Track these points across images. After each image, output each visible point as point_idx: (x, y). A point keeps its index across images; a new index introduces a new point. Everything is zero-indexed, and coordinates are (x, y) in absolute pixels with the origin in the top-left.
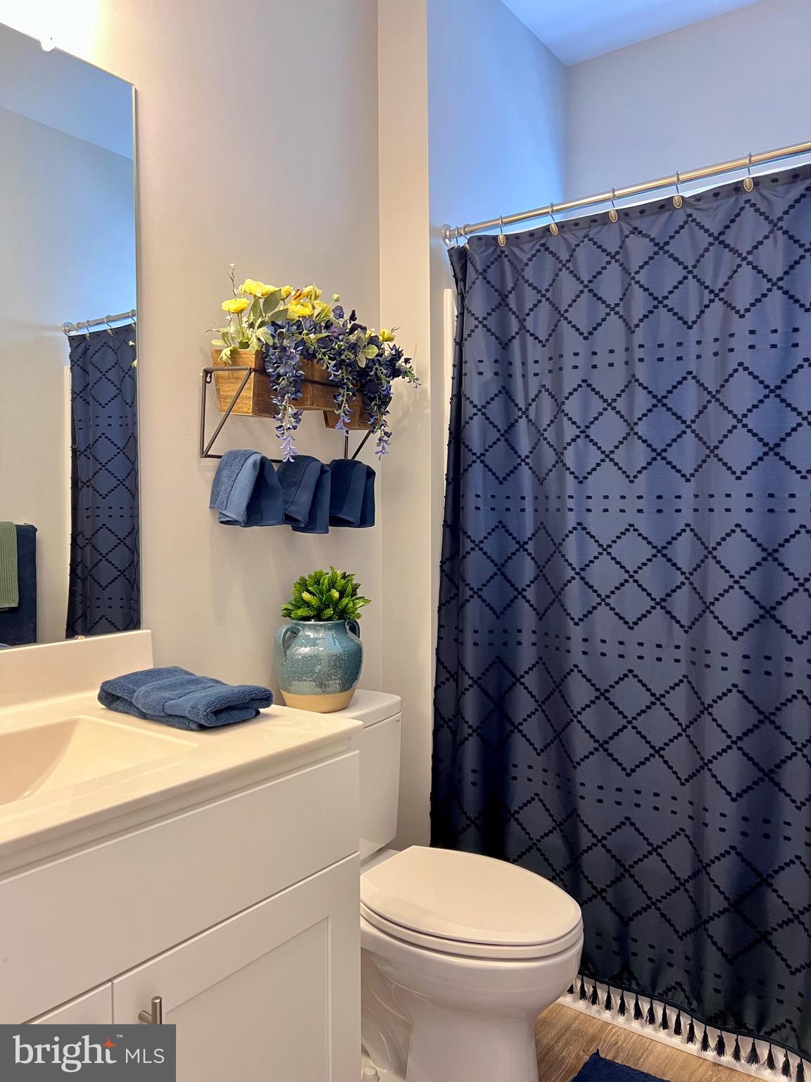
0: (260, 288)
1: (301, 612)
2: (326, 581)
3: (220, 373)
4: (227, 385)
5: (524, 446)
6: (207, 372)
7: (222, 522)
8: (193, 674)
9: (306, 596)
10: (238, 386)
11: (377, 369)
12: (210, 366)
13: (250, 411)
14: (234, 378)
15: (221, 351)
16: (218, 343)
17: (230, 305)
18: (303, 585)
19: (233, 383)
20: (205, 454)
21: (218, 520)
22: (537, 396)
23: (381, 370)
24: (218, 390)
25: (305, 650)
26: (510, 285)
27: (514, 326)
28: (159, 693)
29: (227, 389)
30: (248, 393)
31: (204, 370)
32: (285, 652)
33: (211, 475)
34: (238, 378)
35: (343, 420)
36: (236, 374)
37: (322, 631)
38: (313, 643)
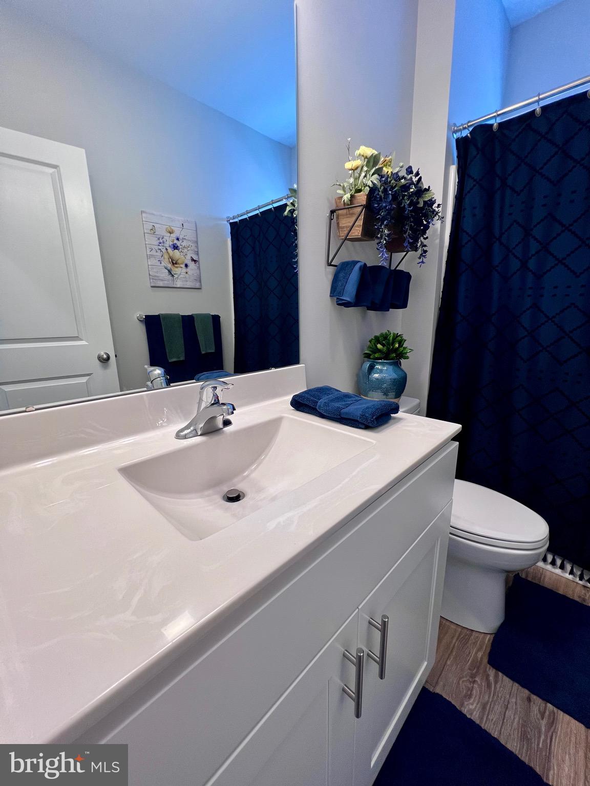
0: (369, 151)
1: (377, 355)
2: (391, 338)
3: (340, 212)
4: (345, 219)
5: (497, 258)
6: (332, 212)
7: (338, 304)
8: (340, 391)
9: (379, 346)
10: (354, 219)
11: (426, 209)
12: (334, 208)
13: (360, 234)
14: (349, 214)
15: (342, 197)
16: (340, 192)
17: (348, 165)
18: (377, 340)
19: (349, 217)
20: (330, 265)
21: (336, 303)
22: (509, 228)
23: (429, 209)
24: (338, 224)
25: (376, 375)
26: (497, 157)
27: (498, 183)
28: (334, 404)
29: (344, 222)
30: (360, 222)
31: (331, 211)
32: (368, 377)
33: (330, 277)
34: (352, 214)
35: (408, 241)
36: (351, 211)
37: (387, 366)
38: (381, 371)
